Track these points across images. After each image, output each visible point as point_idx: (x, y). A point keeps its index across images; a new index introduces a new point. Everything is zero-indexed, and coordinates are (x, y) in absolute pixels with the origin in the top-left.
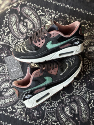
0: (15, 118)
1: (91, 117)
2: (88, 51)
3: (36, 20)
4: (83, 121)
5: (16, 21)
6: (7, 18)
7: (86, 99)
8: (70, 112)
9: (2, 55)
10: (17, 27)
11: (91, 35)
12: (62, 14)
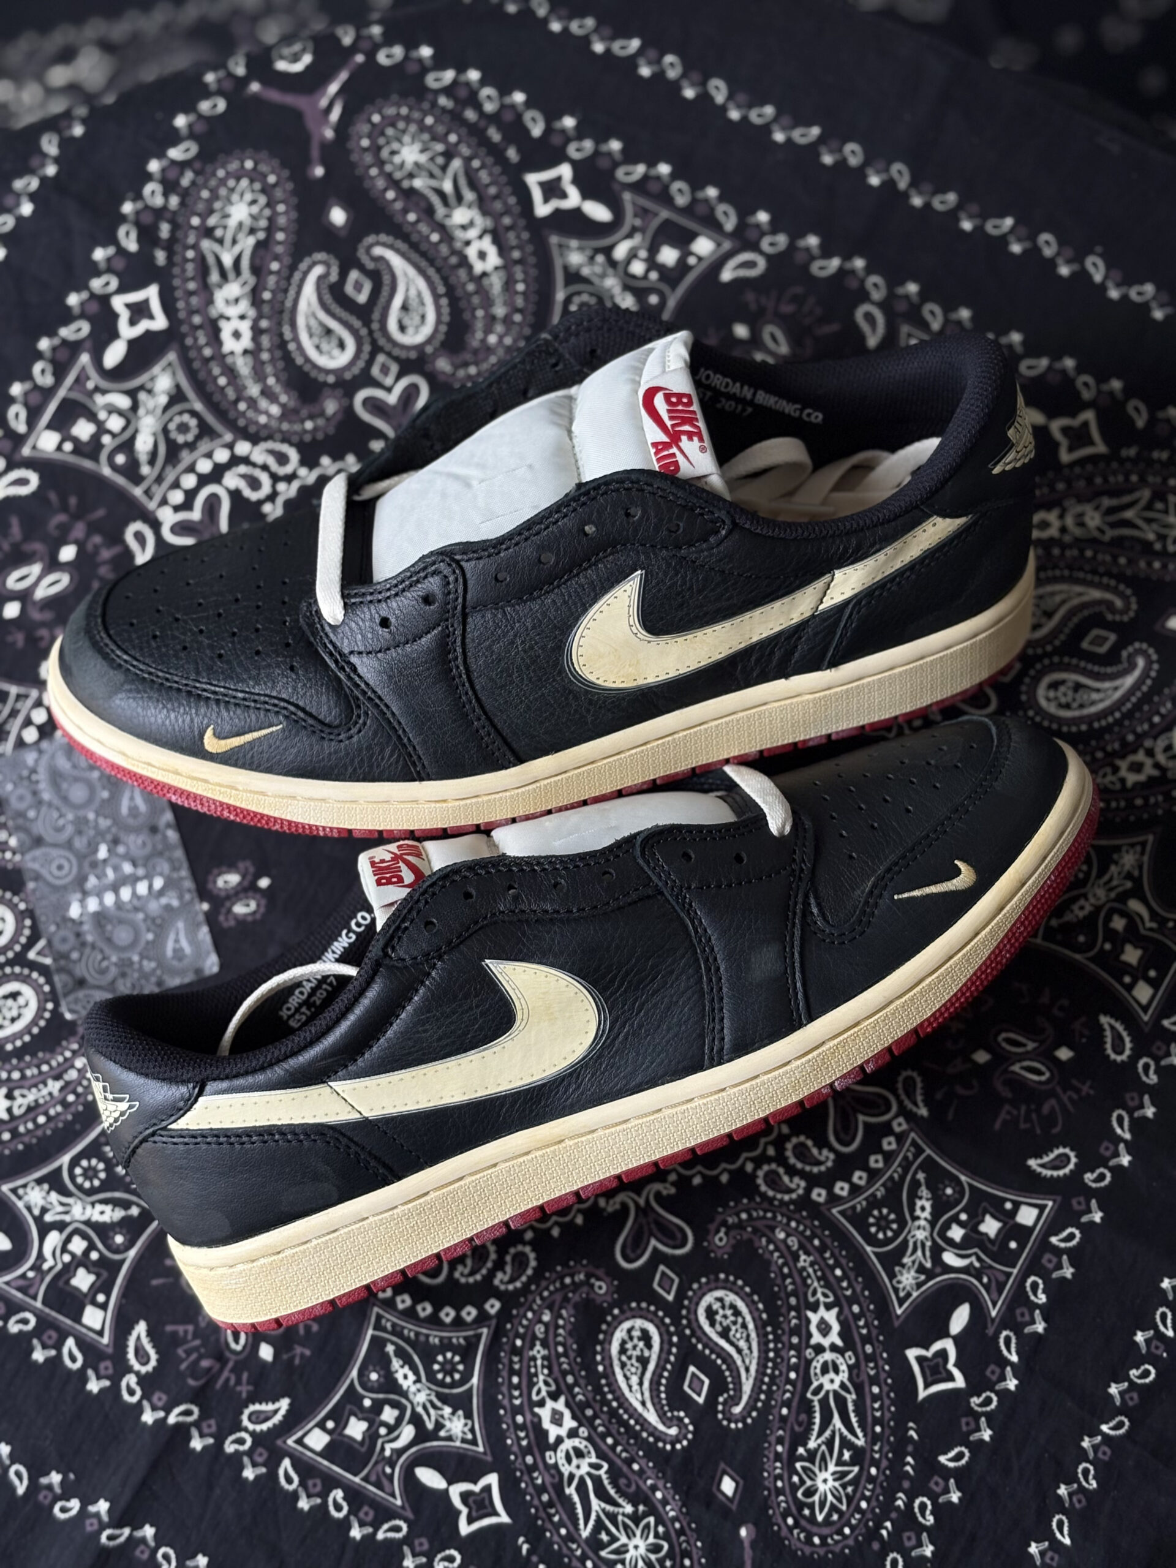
1: (900, 1501)
2: (1037, 714)
3: (496, 268)
4: (802, 1536)
5: (261, 235)
6: (169, 186)
7: (892, 1276)
8: (662, 1388)
9: (13, 581)
10: (263, 301)
11: (1107, 538)
12: (816, 251)
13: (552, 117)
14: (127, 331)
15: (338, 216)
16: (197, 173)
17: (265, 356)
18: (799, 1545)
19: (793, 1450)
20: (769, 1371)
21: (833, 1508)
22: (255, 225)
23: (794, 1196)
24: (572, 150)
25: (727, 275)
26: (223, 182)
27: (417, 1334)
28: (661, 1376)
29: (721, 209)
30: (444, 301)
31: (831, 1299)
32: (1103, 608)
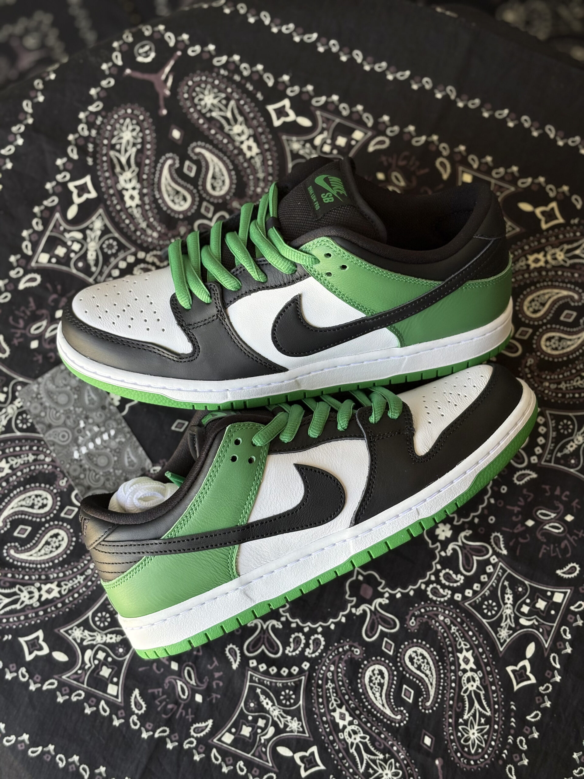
1: (510, 740)
2: (541, 354)
3: (257, 154)
4: (465, 761)
5: (139, 146)
6: (91, 125)
7: (496, 632)
8: (391, 697)
9: (33, 330)
10: (144, 180)
11: (568, 265)
12: (414, 134)
13: (277, 76)
14: (78, 200)
15: (176, 134)
16: (104, 117)
17: (147, 207)
18: (464, 766)
19: (456, 721)
20: (442, 684)
21: (479, 746)
22: (136, 141)
23: (446, 599)
24: (289, 92)
25: (371, 149)
26: (117, 121)
27: (271, 683)
28: (390, 691)
29: (365, 115)
30: (233, 173)
31: (468, 646)
32: (569, 300)
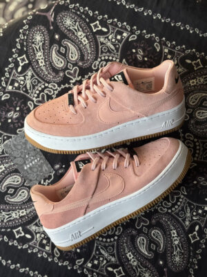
0: (30, 251)
1: (191, 260)
2: (196, 119)
3: (88, 43)
6: (24, 35)
7: (184, 223)
8: (147, 248)
9: (9, 115)
10: (46, 55)
12: (145, 33)
13: (94, 12)
14: (21, 64)
15: (57, 37)
16: (29, 31)
18: (175, 270)
19: (171, 255)
20: (165, 242)
21: (180, 263)
22: (42, 40)
23: (165, 212)
24: (98, 18)
25: (130, 40)
26: (34, 32)
29: (127, 26)
30: (79, 51)
31: (174, 228)
